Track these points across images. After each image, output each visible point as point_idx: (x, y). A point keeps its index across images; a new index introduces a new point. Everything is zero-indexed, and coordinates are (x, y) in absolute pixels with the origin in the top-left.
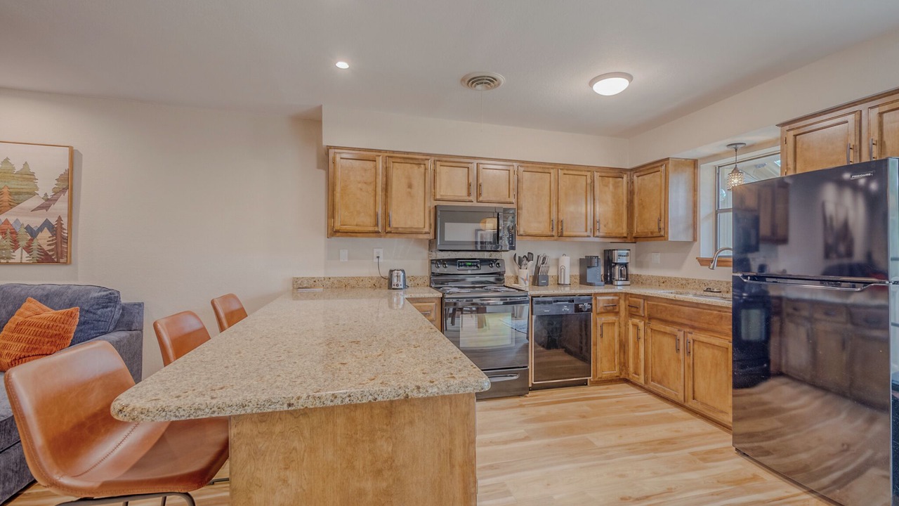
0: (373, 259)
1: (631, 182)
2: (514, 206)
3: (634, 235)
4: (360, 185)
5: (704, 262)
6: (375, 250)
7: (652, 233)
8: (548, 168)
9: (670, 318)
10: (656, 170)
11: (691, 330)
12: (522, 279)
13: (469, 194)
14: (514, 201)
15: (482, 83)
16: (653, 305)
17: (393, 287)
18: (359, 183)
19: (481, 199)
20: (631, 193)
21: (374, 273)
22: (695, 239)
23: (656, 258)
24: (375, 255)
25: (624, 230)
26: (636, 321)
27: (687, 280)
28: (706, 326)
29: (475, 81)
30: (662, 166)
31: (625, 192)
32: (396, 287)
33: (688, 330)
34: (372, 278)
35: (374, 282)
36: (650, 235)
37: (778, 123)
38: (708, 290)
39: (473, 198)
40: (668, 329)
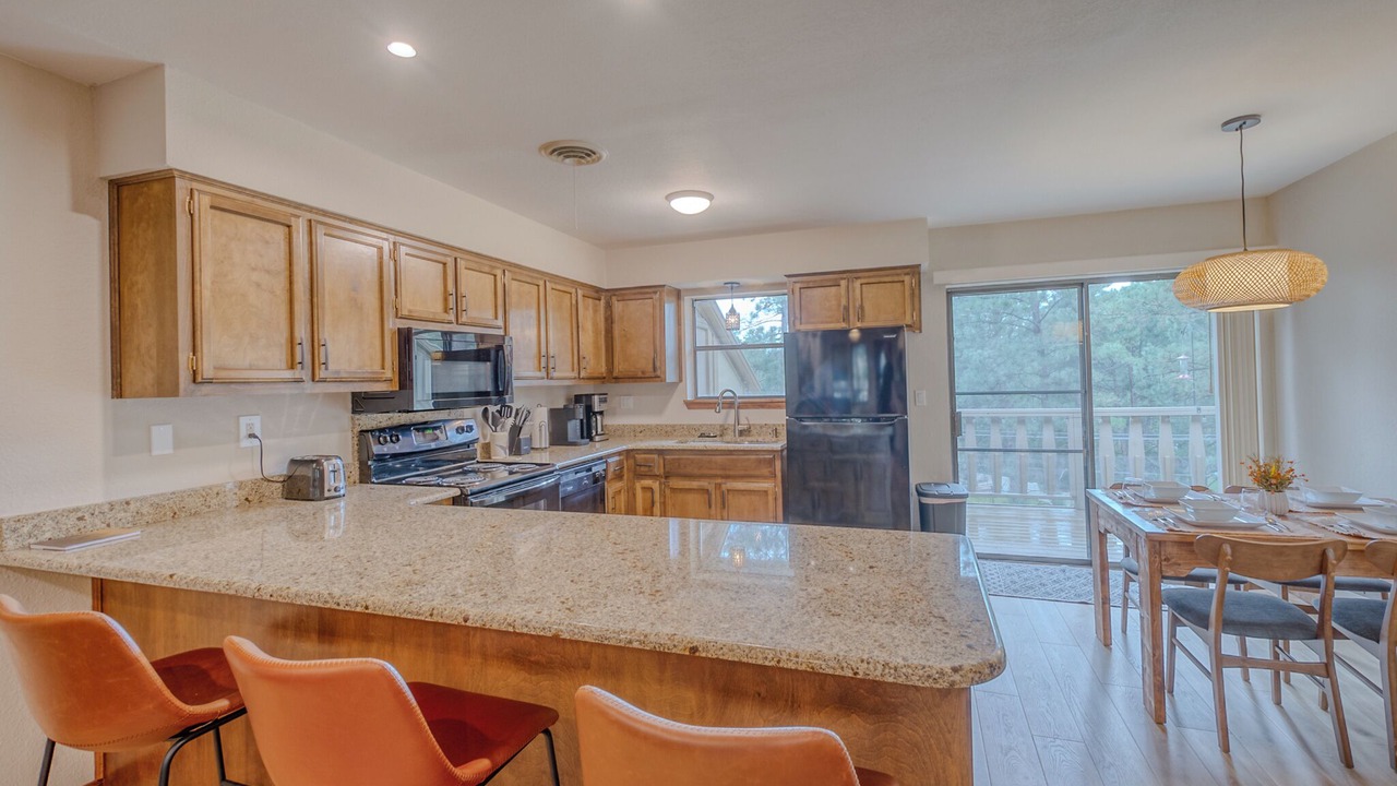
0: (238, 440)
1: (609, 306)
2: (501, 332)
3: (615, 375)
4: (255, 276)
5: (690, 405)
6: (244, 421)
7: (643, 373)
8: (537, 278)
9: (696, 471)
10: (648, 296)
11: (723, 481)
12: (501, 447)
13: (446, 310)
14: (500, 322)
15: (574, 156)
16: (673, 459)
17: (327, 494)
18: (254, 269)
19: (464, 319)
20: (609, 320)
21: (247, 470)
22: (681, 380)
23: (629, 402)
24: (244, 432)
25: (603, 369)
26: (647, 482)
27: (673, 426)
28: (742, 473)
29: (565, 151)
30: (655, 293)
31: (603, 319)
32: (333, 494)
33: (719, 481)
34: (241, 485)
35: (244, 493)
36: (640, 374)
37: (788, 274)
38: (702, 436)
39: (452, 317)
40: (695, 484)
